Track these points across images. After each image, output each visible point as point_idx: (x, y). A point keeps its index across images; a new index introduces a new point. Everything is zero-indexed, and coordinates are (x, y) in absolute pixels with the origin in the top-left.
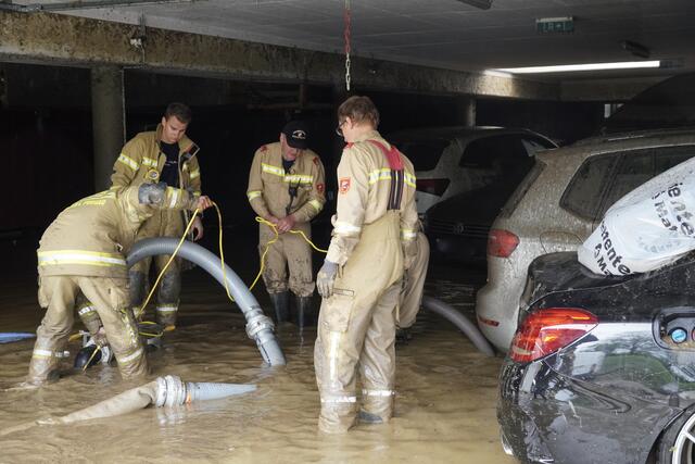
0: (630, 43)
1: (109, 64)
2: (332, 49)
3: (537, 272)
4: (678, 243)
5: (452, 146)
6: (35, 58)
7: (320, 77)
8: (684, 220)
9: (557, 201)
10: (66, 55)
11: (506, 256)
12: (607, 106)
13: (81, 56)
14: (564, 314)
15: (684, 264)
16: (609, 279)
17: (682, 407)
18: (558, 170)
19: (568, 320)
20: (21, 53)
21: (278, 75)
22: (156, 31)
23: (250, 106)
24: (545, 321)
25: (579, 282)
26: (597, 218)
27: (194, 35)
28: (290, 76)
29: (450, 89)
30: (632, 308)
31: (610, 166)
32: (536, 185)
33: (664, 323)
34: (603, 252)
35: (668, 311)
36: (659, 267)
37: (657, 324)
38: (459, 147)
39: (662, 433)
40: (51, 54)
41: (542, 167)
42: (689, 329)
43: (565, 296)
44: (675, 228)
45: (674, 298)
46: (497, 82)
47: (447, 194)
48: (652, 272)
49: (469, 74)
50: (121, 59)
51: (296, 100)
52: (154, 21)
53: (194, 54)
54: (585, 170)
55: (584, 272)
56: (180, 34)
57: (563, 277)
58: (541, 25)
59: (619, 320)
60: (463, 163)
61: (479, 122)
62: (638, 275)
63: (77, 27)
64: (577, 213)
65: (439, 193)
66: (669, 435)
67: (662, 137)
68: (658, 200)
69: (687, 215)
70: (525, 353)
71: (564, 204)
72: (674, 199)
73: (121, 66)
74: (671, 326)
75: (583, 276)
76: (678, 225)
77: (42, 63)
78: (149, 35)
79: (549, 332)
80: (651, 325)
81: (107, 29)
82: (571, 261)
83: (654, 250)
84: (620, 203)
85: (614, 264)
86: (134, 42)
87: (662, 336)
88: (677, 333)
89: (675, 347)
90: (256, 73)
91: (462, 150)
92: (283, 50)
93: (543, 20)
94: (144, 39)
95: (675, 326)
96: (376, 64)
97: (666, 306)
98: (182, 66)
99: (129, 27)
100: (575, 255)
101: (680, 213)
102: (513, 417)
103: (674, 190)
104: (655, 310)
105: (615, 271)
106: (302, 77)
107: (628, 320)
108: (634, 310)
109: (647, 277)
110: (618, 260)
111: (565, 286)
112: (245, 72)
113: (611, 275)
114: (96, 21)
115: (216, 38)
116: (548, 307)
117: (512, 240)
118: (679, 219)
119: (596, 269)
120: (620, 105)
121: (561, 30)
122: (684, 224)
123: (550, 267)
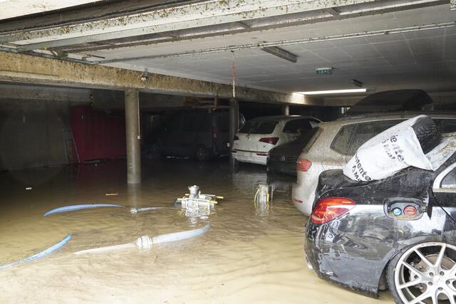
0: (354, 80)
1: (132, 89)
2: (228, 83)
3: (323, 179)
4: (396, 165)
5: (280, 123)
6: (99, 85)
7: (224, 95)
8: (399, 154)
9: (329, 146)
10: (113, 84)
11: (306, 171)
12: (343, 108)
13: (119, 85)
14: (339, 200)
15: (398, 176)
16: (360, 183)
17: (399, 249)
18: (329, 132)
19: (340, 203)
20: (92, 83)
21: (205, 93)
22: (152, 74)
23: (194, 107)
24: (328, 204)
25: (345, 185)
26: (352, 153)
27: (169, 76)
28: (210, 94)
29: (278, 100)
30: (372, 198)
31: (354, 130)
32: (319, 138)
33: (389, 206)
34: (357, 170)
35: (392, 200)
36: (386, 177)
37: (386, 206)
38: (283, 124)
39: (389, 261)
40: (106, 84)
41: (322, 130)
42: (402, 209)
43: (339, 191)
44: (394, 158)
45: (394, 192)
46: (298, 98)
47: (277, 144)
48: (382, 180)
49: (286, 94)
50: (137, 86)
51: (213, 104)
52: (151, 70)
53: (168, 84)
54: (341, 132)
55: (346, 179)
56: (163, 76)
57: (337, 182)
58: (317, 71)
59: (366, 204)
60: (284, 131)
61: (290, 113)
62: (375, 181)
63: (118, 72)
64: (338, 151)
65: (274, 143)
66: (393, 263)
67: (377, 117)
68: (385, 144)
69: (400, 151)
70: (319, 219)
71: (332, 147)
72: (394, 143)
73: (137, 89)
74: (393, 207)
75: (346, 182)
76: (396, 156)
77: (102, 88)
78: (149, 76)
79: (331, 209)
80: (383, 206)
81: (131, 73)
82: (339, 174)
83: (383, 168)
84: (364, 145)
85: (363, 175)
86: (142, 79)
87: (389, 212)
88: (396, 210)
89: (395, 218)
90: (196, 93)
91: (284, 125)
92: (208, 83)
93: (318, 69)
94: (147, 78)
95: (395, 207)
96: (247, 90)
97: (390, 196)
98: (163, 89)
99: (140, 73)
100: (342, 171)
101: (397, 150)
102: (313, 251)
103: (394, 139)
104: (385, 199)
105: (363, 179)
106: (216, 95)
107: (371, 204)
108: (374, 199)
109: (380, 182)
110: (365, 173)
111: (338, 186)
112: (191, 92)
113: (361, 181)
114: (126, 70)
115: (178, 78)
116: (330, 196)
117: (308, 164)
118: (396, 153)
119: (354, 178)
120: (348, 108)
121: (326, 73)
122: (399, 156)
123: (330, 177)
